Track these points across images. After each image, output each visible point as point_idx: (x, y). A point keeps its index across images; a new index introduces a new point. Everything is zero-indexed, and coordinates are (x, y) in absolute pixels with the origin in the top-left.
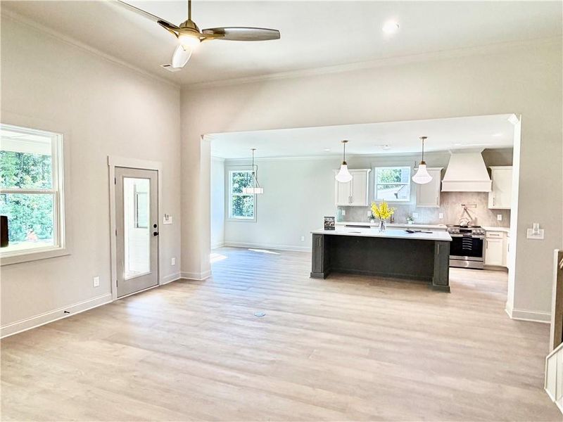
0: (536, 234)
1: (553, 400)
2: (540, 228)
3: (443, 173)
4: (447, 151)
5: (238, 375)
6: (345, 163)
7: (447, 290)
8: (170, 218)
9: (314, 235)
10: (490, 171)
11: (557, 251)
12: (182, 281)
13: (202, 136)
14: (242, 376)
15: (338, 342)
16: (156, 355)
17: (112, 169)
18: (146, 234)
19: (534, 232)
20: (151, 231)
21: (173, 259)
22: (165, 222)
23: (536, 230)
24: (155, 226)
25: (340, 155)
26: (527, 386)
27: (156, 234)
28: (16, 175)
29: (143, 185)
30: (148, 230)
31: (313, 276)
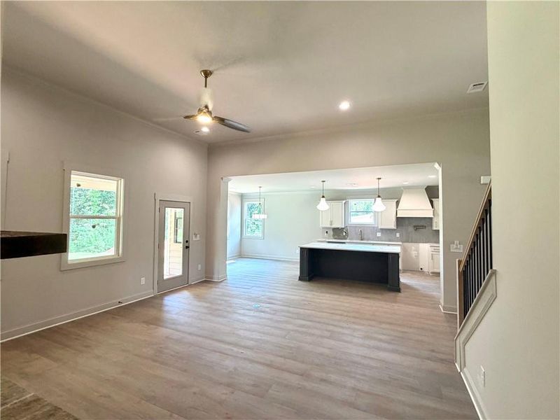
0: (456, 248)
1: (459, 371)
2: (459, 244)
3: (398, 203)
4: (400, 188)
5: (233, 348)
6: (323, 197)
7: (398, 290)
8: (198, 236)
9: (301, 249)
10: (432, 202)
11: (457, 260)
12: (205, 282)
13: (222, 178)
14: (235, 349)
15: (309, 327)
16: (178, 333)
17: (158, 201)
18: (180, 247)
19: (455, 246)
20: (183, 246)
21: (200, 266)
22: (194, 239)
23: (457, 245)
24: (187, 242)
25: (320, 190)
26: (442, 360)
27: (187, 247)
28: (99, 205)
29: (180, 212)
30: (181, 245)
31: (301, 279)
